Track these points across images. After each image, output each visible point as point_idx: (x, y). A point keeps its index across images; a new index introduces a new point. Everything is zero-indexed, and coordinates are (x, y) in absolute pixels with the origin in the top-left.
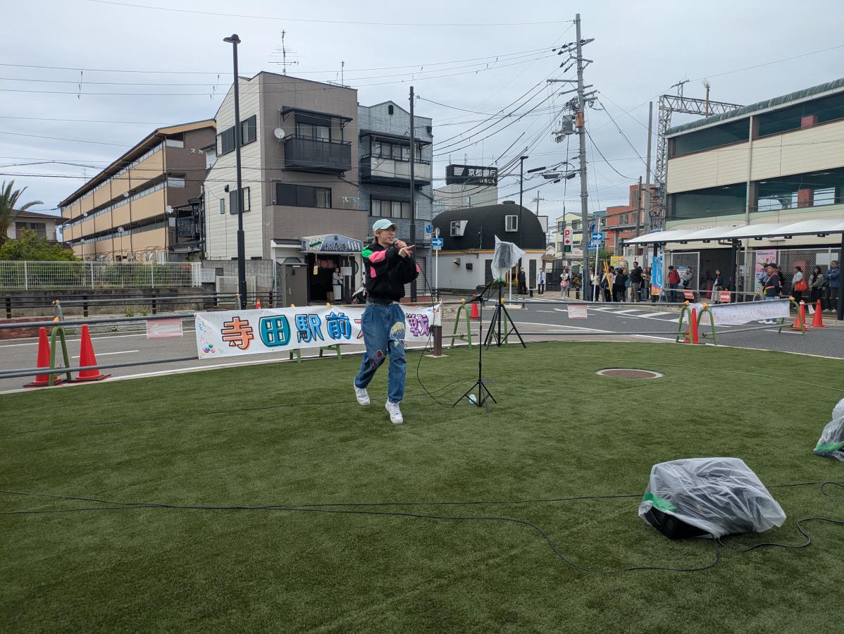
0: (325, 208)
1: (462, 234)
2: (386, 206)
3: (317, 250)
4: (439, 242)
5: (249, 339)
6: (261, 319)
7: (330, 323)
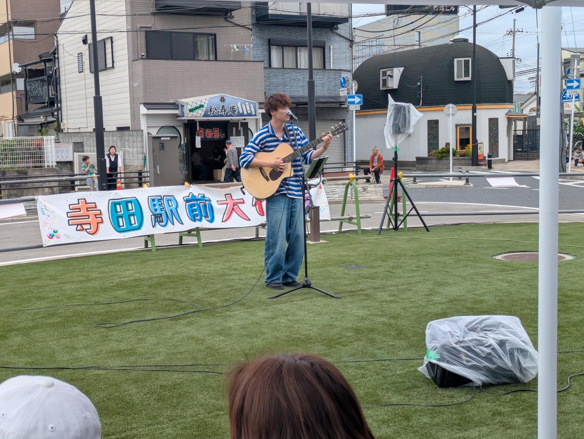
0: (209, 60)
1: (396, 86)
2: (289, 54)
3: (198, 115)
4: (357, 100)
5: (98, 223)
6: (111, 201)
7: (188, 205)
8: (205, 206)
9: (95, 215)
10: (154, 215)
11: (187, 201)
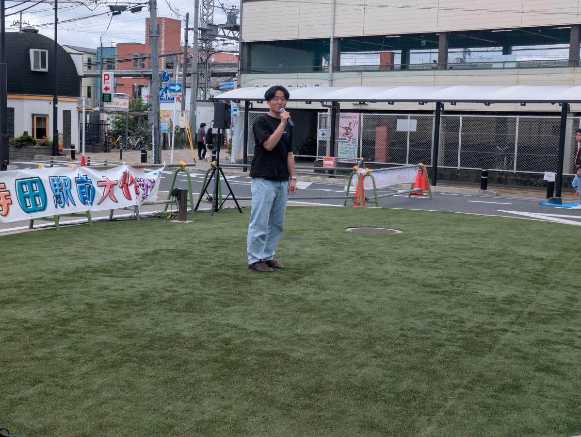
5: (8, 204)
6: (17, 181)
7: (79, 186)
8: (90, 187)
9: (5, 196)
10: (55, 196)
11: (78, 182)
